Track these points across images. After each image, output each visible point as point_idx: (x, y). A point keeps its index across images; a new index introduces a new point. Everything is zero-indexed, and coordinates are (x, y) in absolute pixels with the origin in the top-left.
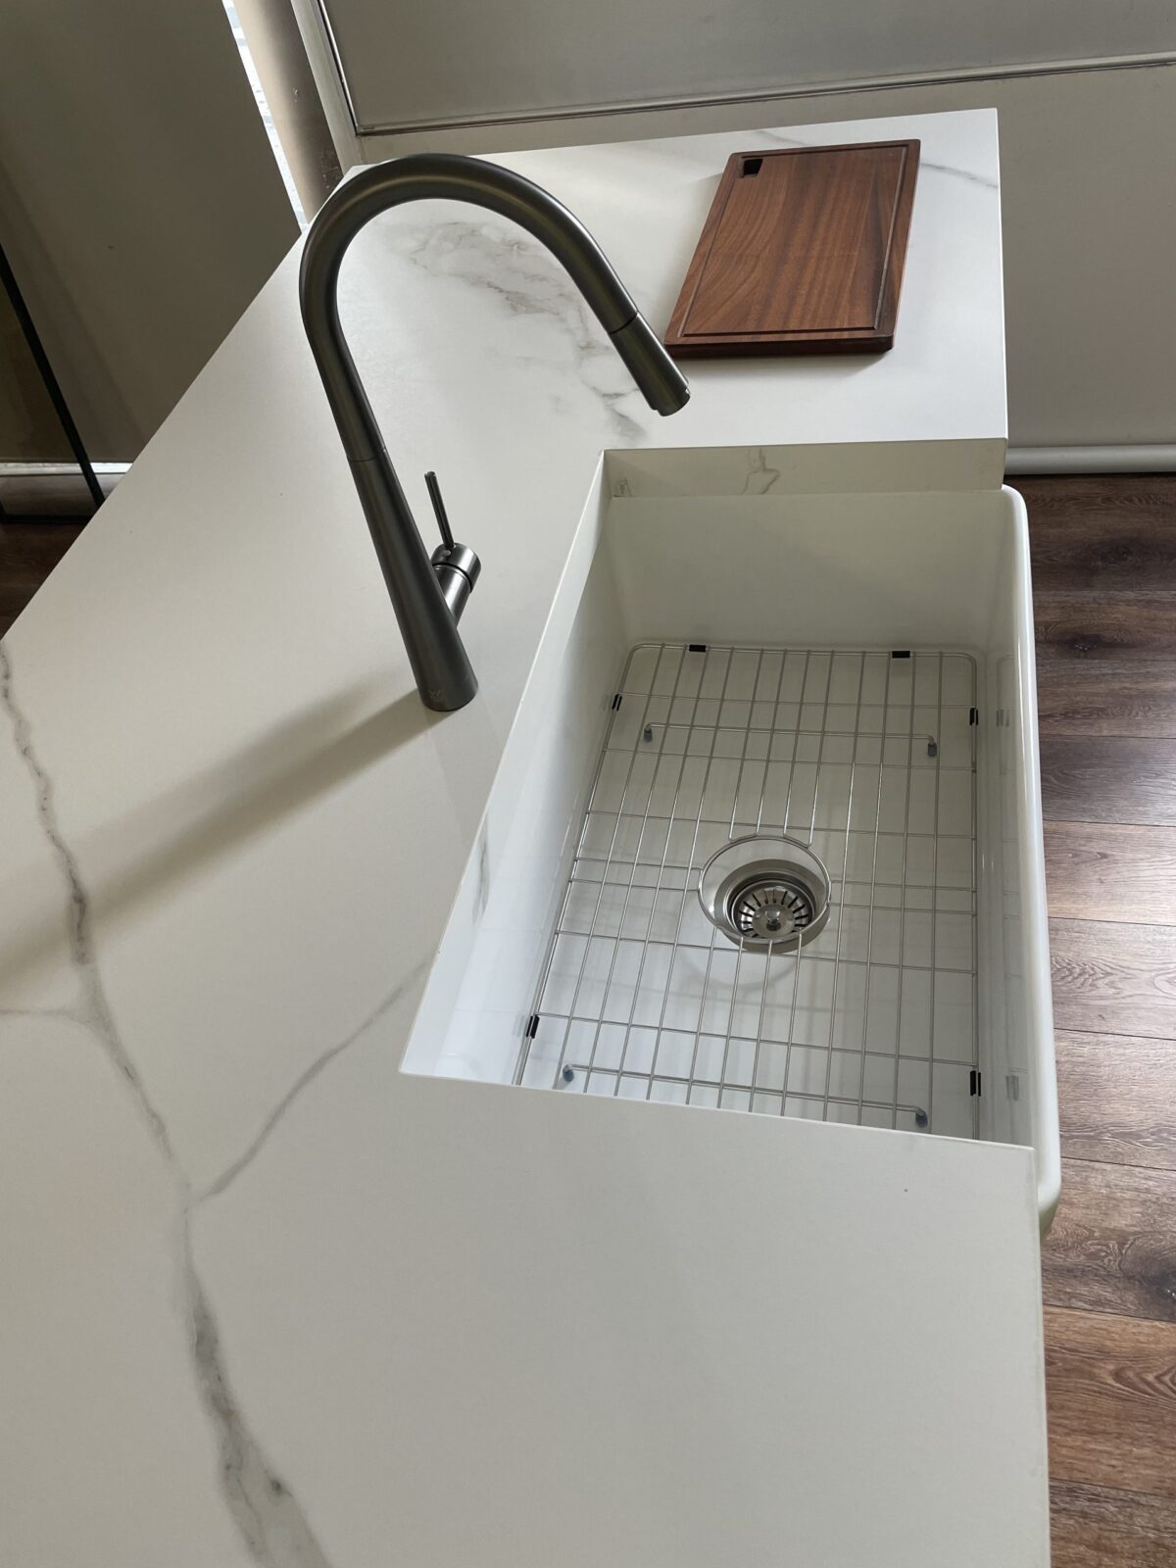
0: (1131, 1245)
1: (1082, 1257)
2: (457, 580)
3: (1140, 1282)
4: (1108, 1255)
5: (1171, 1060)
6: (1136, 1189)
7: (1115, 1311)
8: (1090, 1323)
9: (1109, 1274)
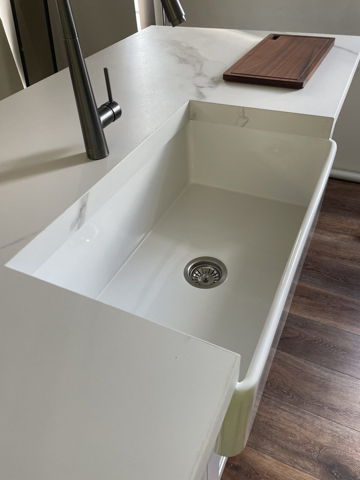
0: (324, 450)
1: (304, 450)
2: (109, 114)
3: (324, 465)
4: (314, 451)
5: (358, 387)
6: (332, 430)
7: (312, 474)
8: (300, 475)
9: (312, 459)
